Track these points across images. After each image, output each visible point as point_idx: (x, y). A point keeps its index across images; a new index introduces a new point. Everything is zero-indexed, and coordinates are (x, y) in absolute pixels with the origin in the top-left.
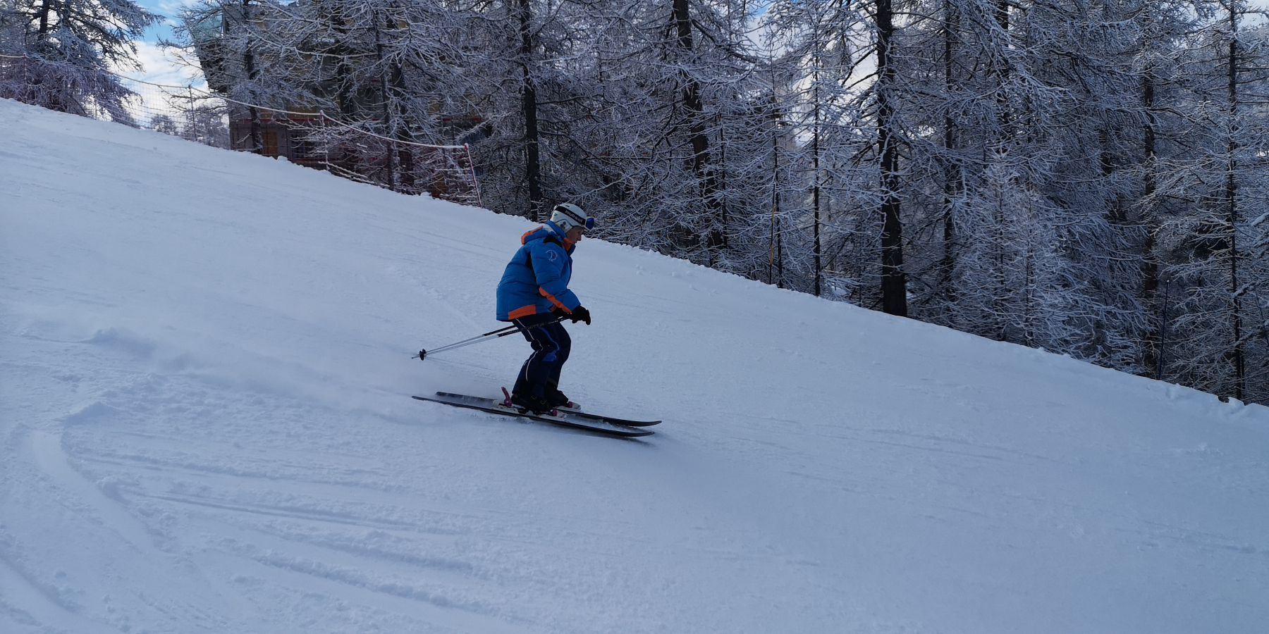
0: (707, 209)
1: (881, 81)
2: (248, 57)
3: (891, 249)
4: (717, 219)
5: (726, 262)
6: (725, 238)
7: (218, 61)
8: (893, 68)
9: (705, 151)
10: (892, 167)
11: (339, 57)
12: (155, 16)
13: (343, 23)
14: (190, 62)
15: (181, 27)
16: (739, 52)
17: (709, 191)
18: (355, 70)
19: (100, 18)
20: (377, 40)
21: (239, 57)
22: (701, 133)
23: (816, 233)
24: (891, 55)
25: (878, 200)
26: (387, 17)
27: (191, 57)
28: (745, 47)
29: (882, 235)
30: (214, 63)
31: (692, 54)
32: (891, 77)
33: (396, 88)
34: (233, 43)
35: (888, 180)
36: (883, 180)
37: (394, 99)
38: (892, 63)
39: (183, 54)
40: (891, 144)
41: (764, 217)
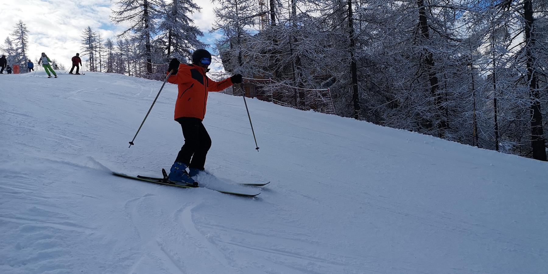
0: (438, 111)
1: (528, 45)
2: (240, 58)
3: (537, 127)
4: (443, 115)
5: (449, 135)
6: (448, 124)
7: (228, 60)
8: (534, 39)
9: (437, 84)
10: (536, 87)
11: (276, 55)
12: (207, 45)
13: (277, 42)
14: (219, 61)
15: (216, 48)
16: (452, 37)
17: (440, 102)
18: (282, 60)
19: (188, 48)
20: (291, 47)
21: (236, 58)
22: (435, 76)
23: (496, 121)
24: (533, 33)
25: (529, 103)
26: (294, 37)
27: (219, 59)
28: (455, 35)
29: (532, 120)
30: (227, 61)
31: (429, 41)
32: (534, 43)
33: (298, 66)
34: (234, 52)
35: (534, 93)
36: (531, 93)
37: (297, 71)
38: (534, 36)
39: (216, 58)
40: (535, 75)
41: (467, 114)
